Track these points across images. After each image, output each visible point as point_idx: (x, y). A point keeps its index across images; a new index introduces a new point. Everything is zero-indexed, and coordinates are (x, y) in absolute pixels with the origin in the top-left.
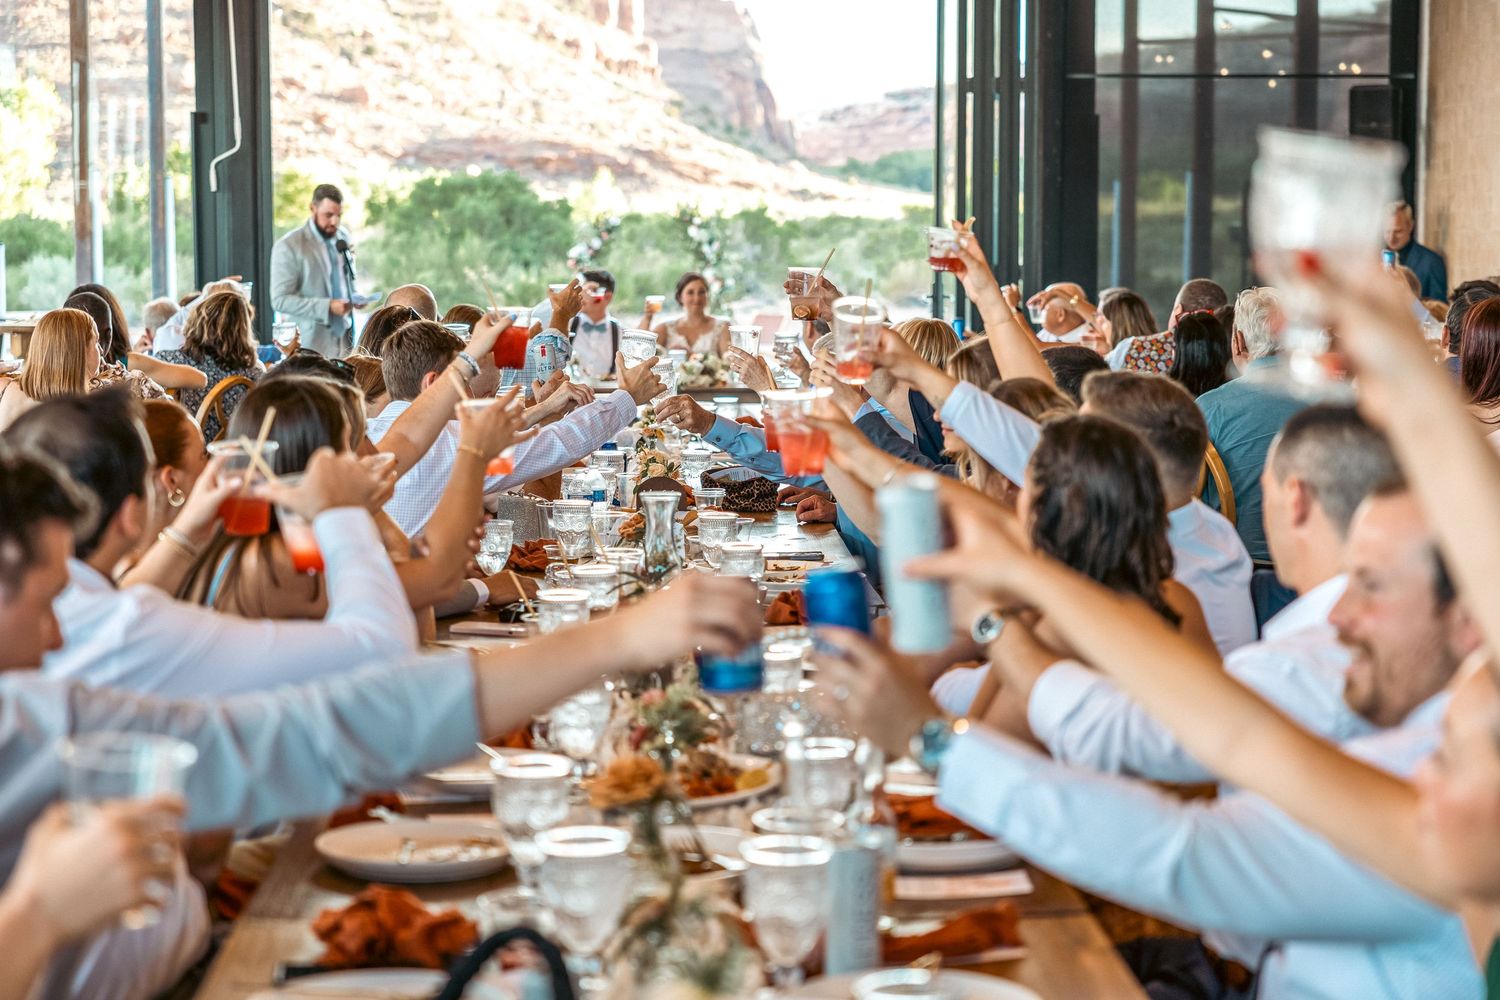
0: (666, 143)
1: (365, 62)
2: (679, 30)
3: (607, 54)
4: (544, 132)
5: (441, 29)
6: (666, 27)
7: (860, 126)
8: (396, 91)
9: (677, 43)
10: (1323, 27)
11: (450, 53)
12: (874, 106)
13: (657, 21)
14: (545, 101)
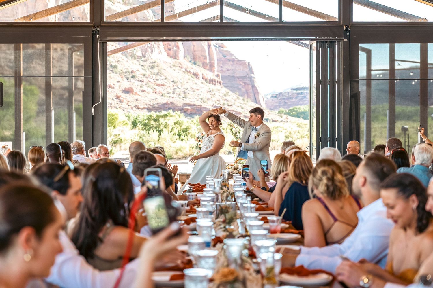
0: (224, 104)
1: (132, 80)
2: (228, 70)
3: (206, 77)
4: (187, 101)
5: (156, 70)
6: (224, 69)
7: (284, 99)
8: (142, 89)
9: (227, 74)
10: (429, 66)
11: (158, 77)
12: (288, 93)
13: (222, 67)
14: (187, 91)
